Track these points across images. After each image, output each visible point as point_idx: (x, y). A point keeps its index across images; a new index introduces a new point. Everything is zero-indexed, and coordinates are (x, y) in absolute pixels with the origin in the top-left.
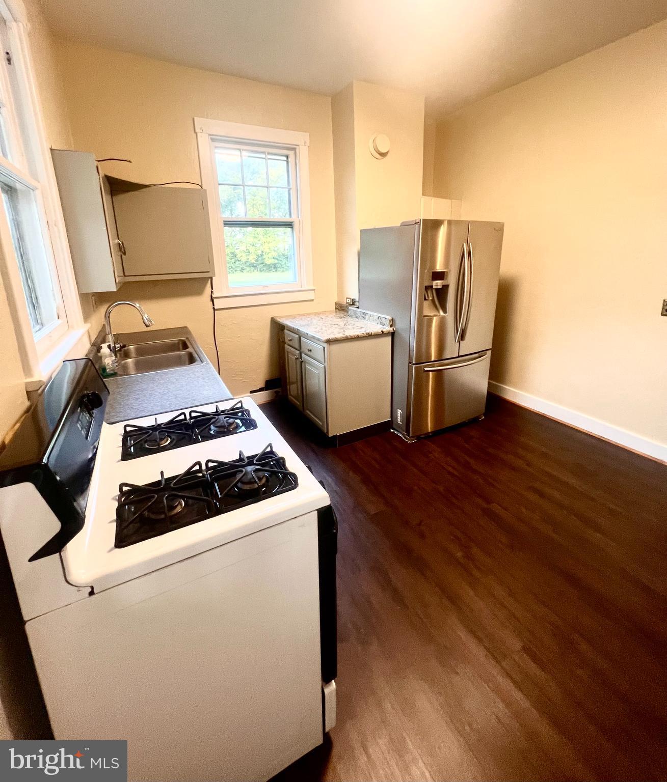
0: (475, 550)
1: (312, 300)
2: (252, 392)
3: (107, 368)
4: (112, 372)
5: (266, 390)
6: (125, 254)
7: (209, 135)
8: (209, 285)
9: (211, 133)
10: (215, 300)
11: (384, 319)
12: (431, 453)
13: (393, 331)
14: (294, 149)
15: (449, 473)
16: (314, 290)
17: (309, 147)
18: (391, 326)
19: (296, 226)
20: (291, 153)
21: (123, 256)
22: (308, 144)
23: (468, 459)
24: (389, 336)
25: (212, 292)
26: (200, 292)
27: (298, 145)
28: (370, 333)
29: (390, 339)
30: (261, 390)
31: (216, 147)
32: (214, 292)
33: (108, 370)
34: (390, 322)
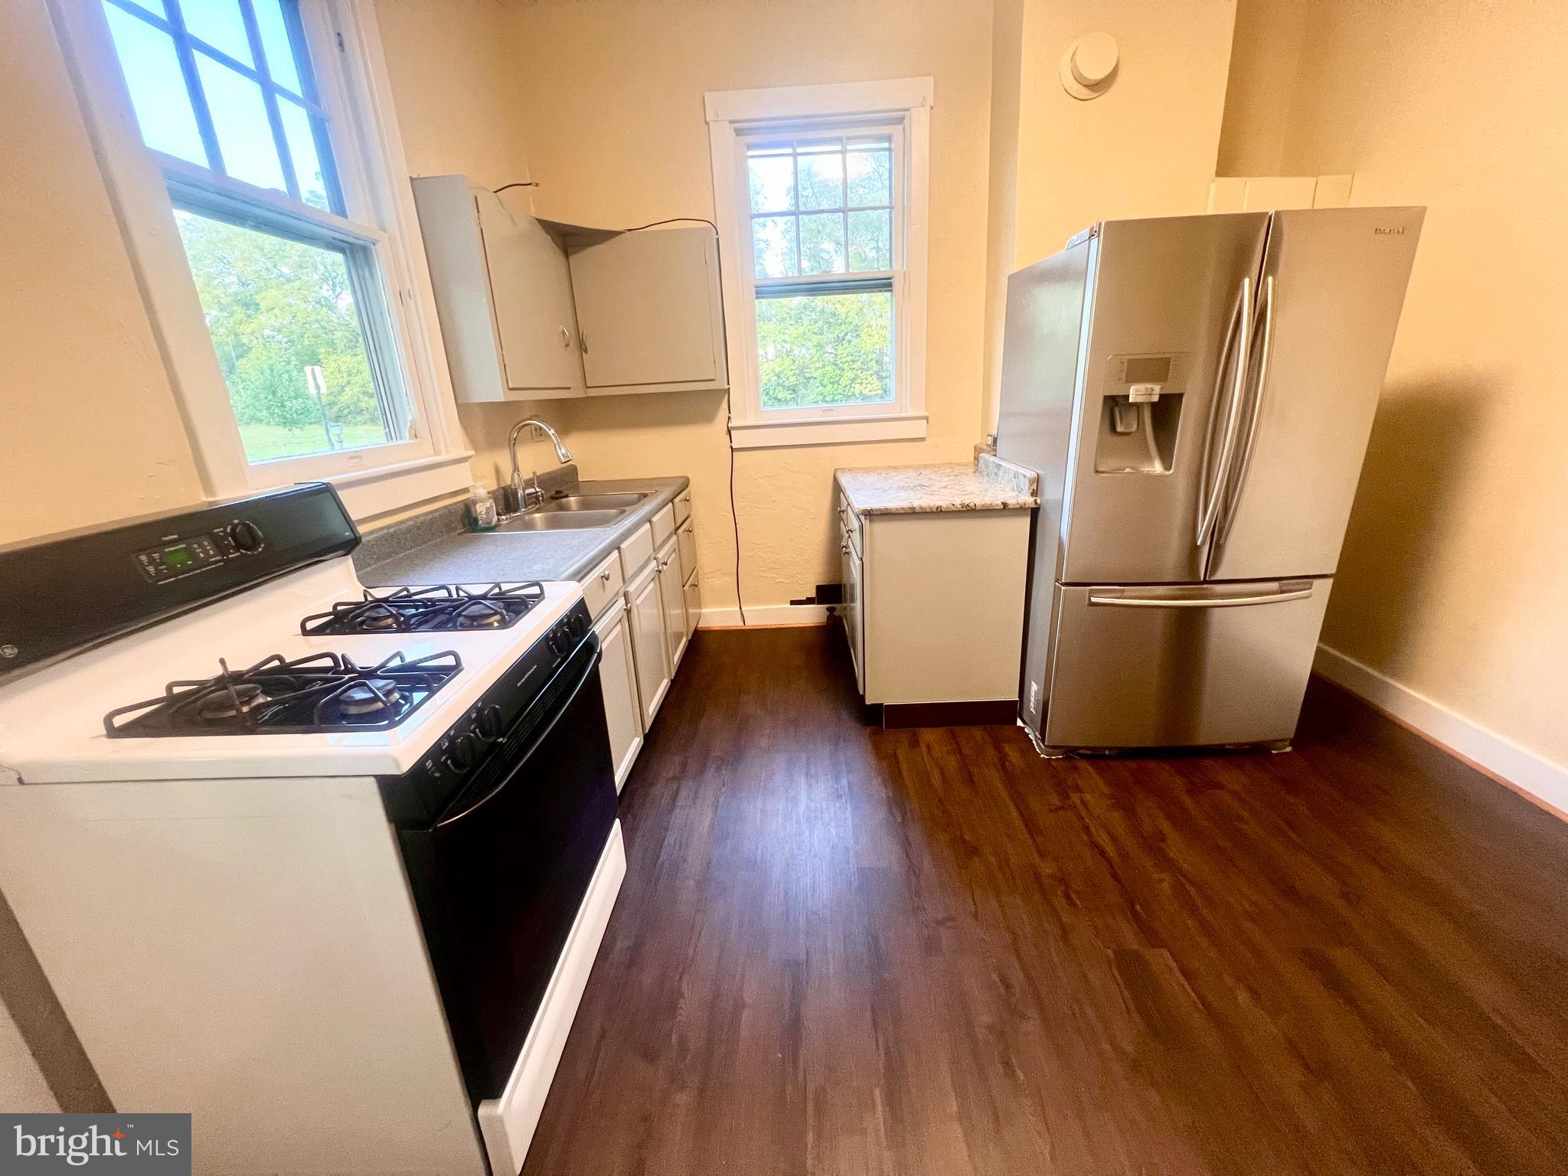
0: (1031, 1026)
1: (923, 439)
2: (793, 603)
3: (479, 518)
4: (486, 526)
5: (818, 604)
6: (586, 352)
7: (731, 122)
8: (725, 405)
9: (733, 118)
10: (732, 432)
11: (1021, 477)
12: (1078, 789)
13: (1034, 506)
14: (900, 121)
15: (1094, 845)
16: (927, 418)
17: (932, 108)
18: (1034, 493)
19: (897, 284)
20: (896, 130)
21: (584, 354)
22: (930, 102)
23: (1166, 827)
24: (1024, 515)
25: (729, 418)
26: (709, 418)
27: (907, 110)
28: (972, 505)
29: (1026, 522)
30: (809, 601)
31: (750, 147)
32: (732, 418)
33: (480, 522)
34: (1031, 484)
